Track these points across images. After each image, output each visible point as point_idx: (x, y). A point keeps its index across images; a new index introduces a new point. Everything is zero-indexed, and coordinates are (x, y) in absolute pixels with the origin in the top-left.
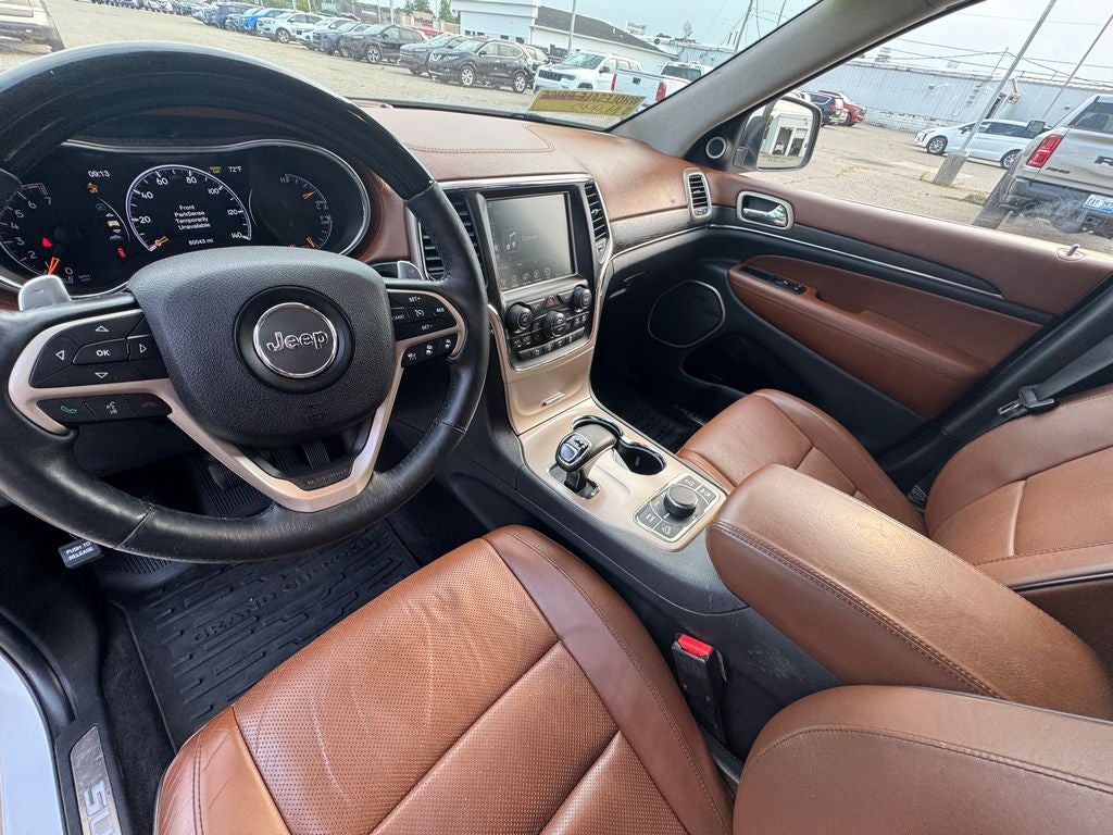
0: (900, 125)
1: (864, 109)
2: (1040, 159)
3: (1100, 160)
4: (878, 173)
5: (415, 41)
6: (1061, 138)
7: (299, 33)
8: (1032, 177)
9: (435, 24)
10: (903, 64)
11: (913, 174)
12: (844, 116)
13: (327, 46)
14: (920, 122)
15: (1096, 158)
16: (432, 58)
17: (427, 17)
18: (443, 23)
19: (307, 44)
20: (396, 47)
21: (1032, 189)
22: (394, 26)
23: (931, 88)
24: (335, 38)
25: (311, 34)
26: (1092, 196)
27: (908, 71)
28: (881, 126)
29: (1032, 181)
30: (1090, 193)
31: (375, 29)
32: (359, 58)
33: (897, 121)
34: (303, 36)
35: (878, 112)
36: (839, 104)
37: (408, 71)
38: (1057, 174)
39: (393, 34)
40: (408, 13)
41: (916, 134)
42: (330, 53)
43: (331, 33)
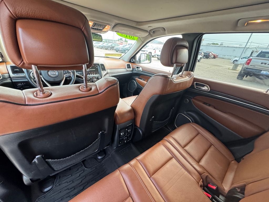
0: (227, 58)
1: (217, 55)
2: (248, 64)
3: (262, 63)
4: (217, 68)
5: (117, 46)
6: (252, 59)
7: (96, 45)
8: (247, 67)
9: (123, 42)
10: (227, 46)
11: (227, 68)
12: (213, 56)
13: (101, 47)
14: (233, 57)
15: (261, 63)
16: (120, 49)
17: (122, 41)
18: (125, 42)
19: (97, 47)
20: (113, 47)
21: (247, 70)
22: (114, 44)
23: (234, 50)
24: (102, 46)
25: (98, 46)
26: (262, 71)
27: (228, 47)
28: (223, 58)
29: (247, 68)
30: (262, 70)
31: (110, 44)
32: (106, 49)
33: (226, 57)
34: (96, 46)
35: (222, 56)
36: (211, 54)
37: (116, 51)
38: (252, 66)
39: (113, 45)
40: (118, 41)
41: (231, 59)
42: (101, 49)
43: (102, 45)
